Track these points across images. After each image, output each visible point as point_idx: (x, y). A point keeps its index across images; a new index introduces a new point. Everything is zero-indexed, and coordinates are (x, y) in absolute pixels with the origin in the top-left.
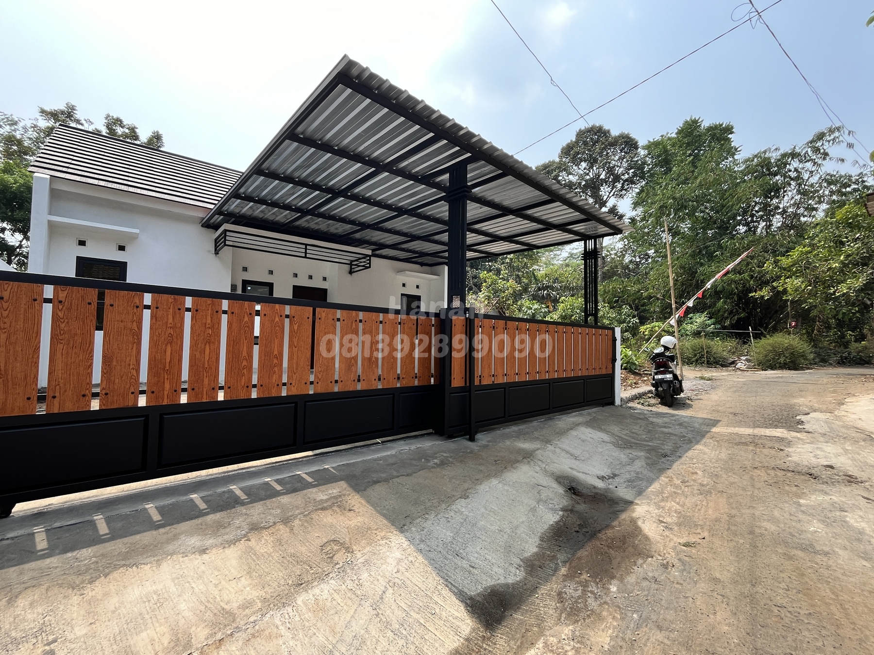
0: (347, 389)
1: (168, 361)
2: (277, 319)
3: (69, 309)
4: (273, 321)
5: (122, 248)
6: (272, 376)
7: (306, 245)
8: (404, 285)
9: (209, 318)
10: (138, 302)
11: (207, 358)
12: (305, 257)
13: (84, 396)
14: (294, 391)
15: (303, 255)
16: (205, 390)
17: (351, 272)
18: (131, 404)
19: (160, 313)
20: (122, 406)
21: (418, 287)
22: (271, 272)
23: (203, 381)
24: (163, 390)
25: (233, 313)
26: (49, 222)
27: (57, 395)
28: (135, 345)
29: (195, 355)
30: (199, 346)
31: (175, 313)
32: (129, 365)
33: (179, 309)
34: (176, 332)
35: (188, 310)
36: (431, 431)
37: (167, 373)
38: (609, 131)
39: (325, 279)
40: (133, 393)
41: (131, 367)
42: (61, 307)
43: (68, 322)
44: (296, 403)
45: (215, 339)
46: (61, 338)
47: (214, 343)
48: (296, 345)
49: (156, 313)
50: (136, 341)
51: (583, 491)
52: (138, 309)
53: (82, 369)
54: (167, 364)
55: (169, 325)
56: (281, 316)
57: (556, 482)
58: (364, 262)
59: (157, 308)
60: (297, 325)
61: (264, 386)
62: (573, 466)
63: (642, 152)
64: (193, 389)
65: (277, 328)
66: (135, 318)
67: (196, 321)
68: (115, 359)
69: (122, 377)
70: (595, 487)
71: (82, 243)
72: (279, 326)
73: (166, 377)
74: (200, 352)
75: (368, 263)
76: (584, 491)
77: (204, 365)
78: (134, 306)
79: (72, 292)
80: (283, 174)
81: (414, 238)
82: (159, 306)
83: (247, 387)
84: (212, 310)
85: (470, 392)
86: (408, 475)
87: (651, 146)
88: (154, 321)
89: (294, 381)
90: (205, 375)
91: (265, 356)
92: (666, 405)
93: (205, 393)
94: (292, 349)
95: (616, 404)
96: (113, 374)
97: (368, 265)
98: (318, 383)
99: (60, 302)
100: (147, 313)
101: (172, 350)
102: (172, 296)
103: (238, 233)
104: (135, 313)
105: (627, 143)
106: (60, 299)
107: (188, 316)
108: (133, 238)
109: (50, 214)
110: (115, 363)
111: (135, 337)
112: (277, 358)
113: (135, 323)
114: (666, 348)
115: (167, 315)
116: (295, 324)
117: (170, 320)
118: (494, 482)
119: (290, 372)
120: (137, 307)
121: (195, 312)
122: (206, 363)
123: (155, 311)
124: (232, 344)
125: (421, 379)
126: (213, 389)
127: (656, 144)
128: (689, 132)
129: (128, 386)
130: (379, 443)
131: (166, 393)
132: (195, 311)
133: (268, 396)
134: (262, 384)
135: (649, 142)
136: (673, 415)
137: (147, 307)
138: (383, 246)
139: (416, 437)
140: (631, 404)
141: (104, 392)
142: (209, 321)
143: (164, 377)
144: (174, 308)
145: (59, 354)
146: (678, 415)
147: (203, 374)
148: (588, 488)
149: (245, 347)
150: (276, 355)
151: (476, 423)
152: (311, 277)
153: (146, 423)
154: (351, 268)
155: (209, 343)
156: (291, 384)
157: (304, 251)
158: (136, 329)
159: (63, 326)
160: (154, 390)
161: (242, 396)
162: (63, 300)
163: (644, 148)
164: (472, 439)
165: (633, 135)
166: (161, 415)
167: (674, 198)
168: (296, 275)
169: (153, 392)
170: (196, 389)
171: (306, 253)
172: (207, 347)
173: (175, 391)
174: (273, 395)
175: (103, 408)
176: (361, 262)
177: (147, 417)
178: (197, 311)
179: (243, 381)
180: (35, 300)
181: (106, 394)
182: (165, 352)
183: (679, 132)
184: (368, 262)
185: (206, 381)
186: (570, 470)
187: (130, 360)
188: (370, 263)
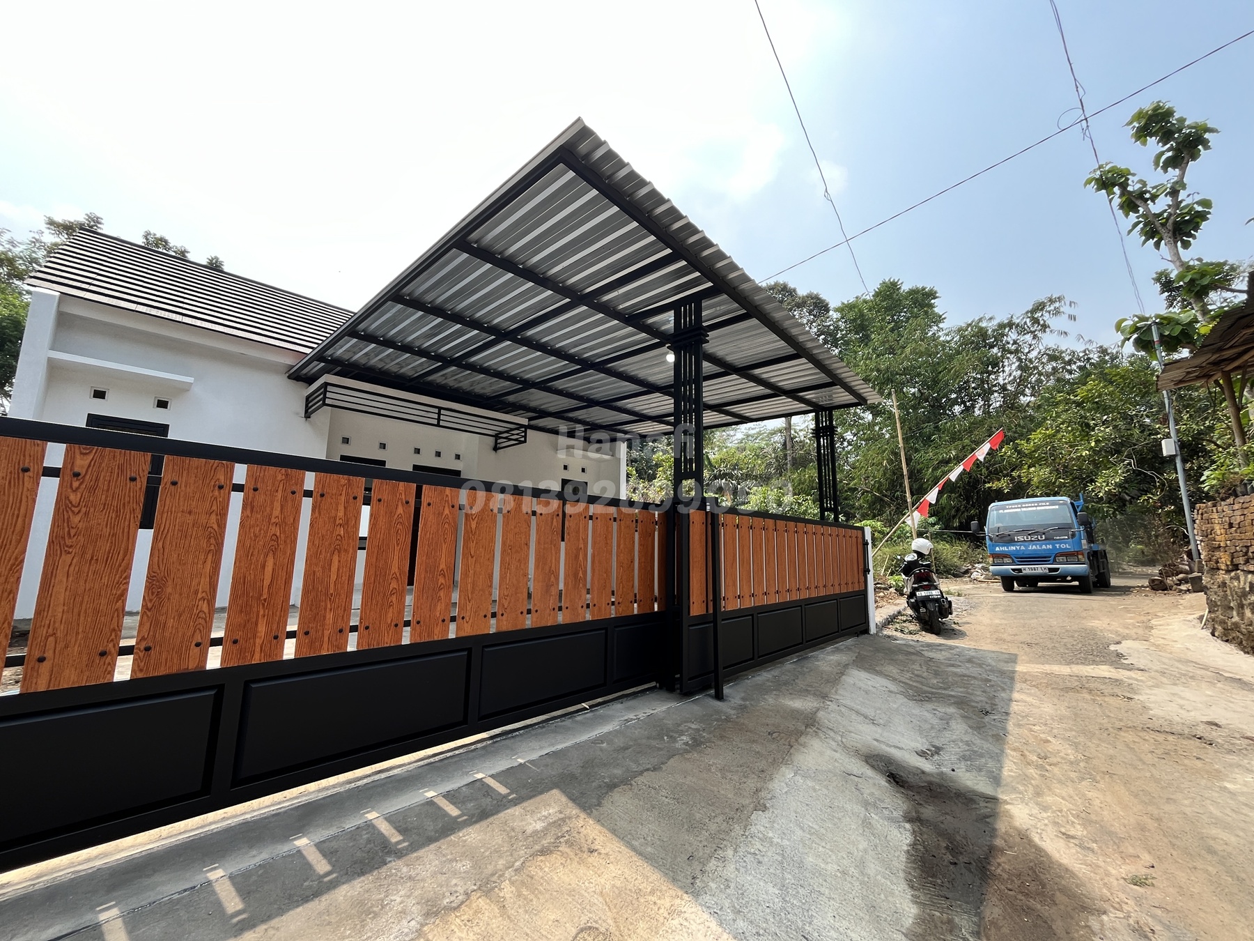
0: (543, 624)
1: (267, 583)
2: (447, 511)
3: (93, 489)
4: (440, 514)
5: (162, 404)
6: (435, 605)
7: (440, 408)
8: (565, 468)
9: (341, 508)
10: (222, 478)
11: (334, 577)
12: (438, 425)
13: (103, 654)
14: (468, 631)
15: (435, 422)
16: (327, 633)
17: (496, 449)
18: (192, 666)
19: (260, 498)
20: (174, 670)
21: (583, 470)
22: (383, 446)
23: (325, 617)
24: (255, 637)
25: (380, 500)
26: (50, 360)
27: (49, 654)
28: (210, 557)
29: (314, 572)
30: (322, 556)
31: (285, 499)
32: (196, 592)
33: (293, 493)
34: (285, 531)
35: (308, 494)
36: (653, 684)
37: (263, 605)
38: (794, 290)
39: (458, 457)
40: (198, 645)
41: (200, 596)
42: (76, 484)
43: (86, 514)
44: (470, 650)
45: (349, 545)
46: (68, 542)
47: (346, 551)
48: (472, 553)
49: (253, 498)
50: (212, 547)
51: (909, 780)
52: (222, 491)
53: (104, 601)
54: (266, 590)
55: (273, 520)
56: (453, 506)
57: (868, 767)
58: (517, 434)
59: (255, 490)
60: (475, 521)
61: (422, 623)
62: (877, 736)
63: (834, 315)
64: (307, 633)
65: (446, 526)
66: (214, 508)
67: (320, 513)
68: (170, 582)
69: (180, 616)
70: (923, 772)
71: (99, 395)
72: (449, 524)
73: (261, 612)
74: (323, 568)
75: (523, 436)
76: (911, 779)
77: (327, 589)
78: (214, 486)
79: (102, 457)
80: (430, 303)
81: (591, 403)
82: (259, 487)
83: (396, 625)
84: (347, 494)
85: (715, 622)
86: (655, 769)
87: (845, 309)
88: (248, 512)
89: (468, 614)
90: (329, 606)
91: (426, 572)
92: (932, 632)
93: (326, 639)
94: (467, 560)
95: (872, 633)
96: (165, 610)
97: (523, 439)
98: (502, 615)
99: (77, 475)
100: (237, 499)
101: (275, 564)
102: (283, 470)
103: (344, 388)
104: (216, 498)
105: (816, 305)
106: (76, 470)
107: (307, 503)
108: (183, 389)
109: (52, 348)
110: (169, 590)
111: (212, 541)
112: (444, 576)
113: (213, 517)
114: (920, 554)
115: (272, 503)
116: (473, 520)
117: (277, 512)
118: (787, 773)
119: (463, 598)
120: (221, 487)
121: (319, 498)
122: (332, 586)
123: (251, 495)
124: (376, 552)
125: (642, 603)
126: (341, 631)
127: (851, 307)
128: (888, 296)
129: (190, 633)
130: (586, 709)
131: (258, 641)
132: (319, 496)
133: (427, 640)
134: (418, 619)
135: (843, 303)
136: (951, 648)
137: (238, 488)
138: (543, 414)
139: (635, 695)
140: (886, 632)
141: (143, 646)
142: (341, 514)
143: (258, 612)
144: (284, 490)
145: (61, 575)
146: (957, 647)
147: (326, 605)
148: (914, 774)
149: (396, 558)
150: (442, 570)
151: (724, 668)
152: (438, 454)
153: (218, 698)
154: (496, 443)
155: (339, 552)
156: (463, 618)
157: (436, 416)
158: (215, 527)
159: (75, 519)
160: (238, 637)
161: (387, 642)
162: (83, 472)
163: (836, 310)
164: (719, 696)
165: (823, 296)
166: (247, 684)
167: (878, 370)
168: (417, 451)
169: (235, 642)
170: (312, 632)
171: (439, 420)
172: (336, 559)
173: (276, 637)
174: (436, 639)
175: (140, 675)
176: (513, 435)
177: (220, 689)
178: (322, 495)
179: (390, 615)
180: (26, 470)
181: (147, 649)
182: (263, 567)
183: (877, 294)
184: (523, 434)
185: (330, 617)
186: (875, 743)
187: (199, 584)
188: (525, 437)
